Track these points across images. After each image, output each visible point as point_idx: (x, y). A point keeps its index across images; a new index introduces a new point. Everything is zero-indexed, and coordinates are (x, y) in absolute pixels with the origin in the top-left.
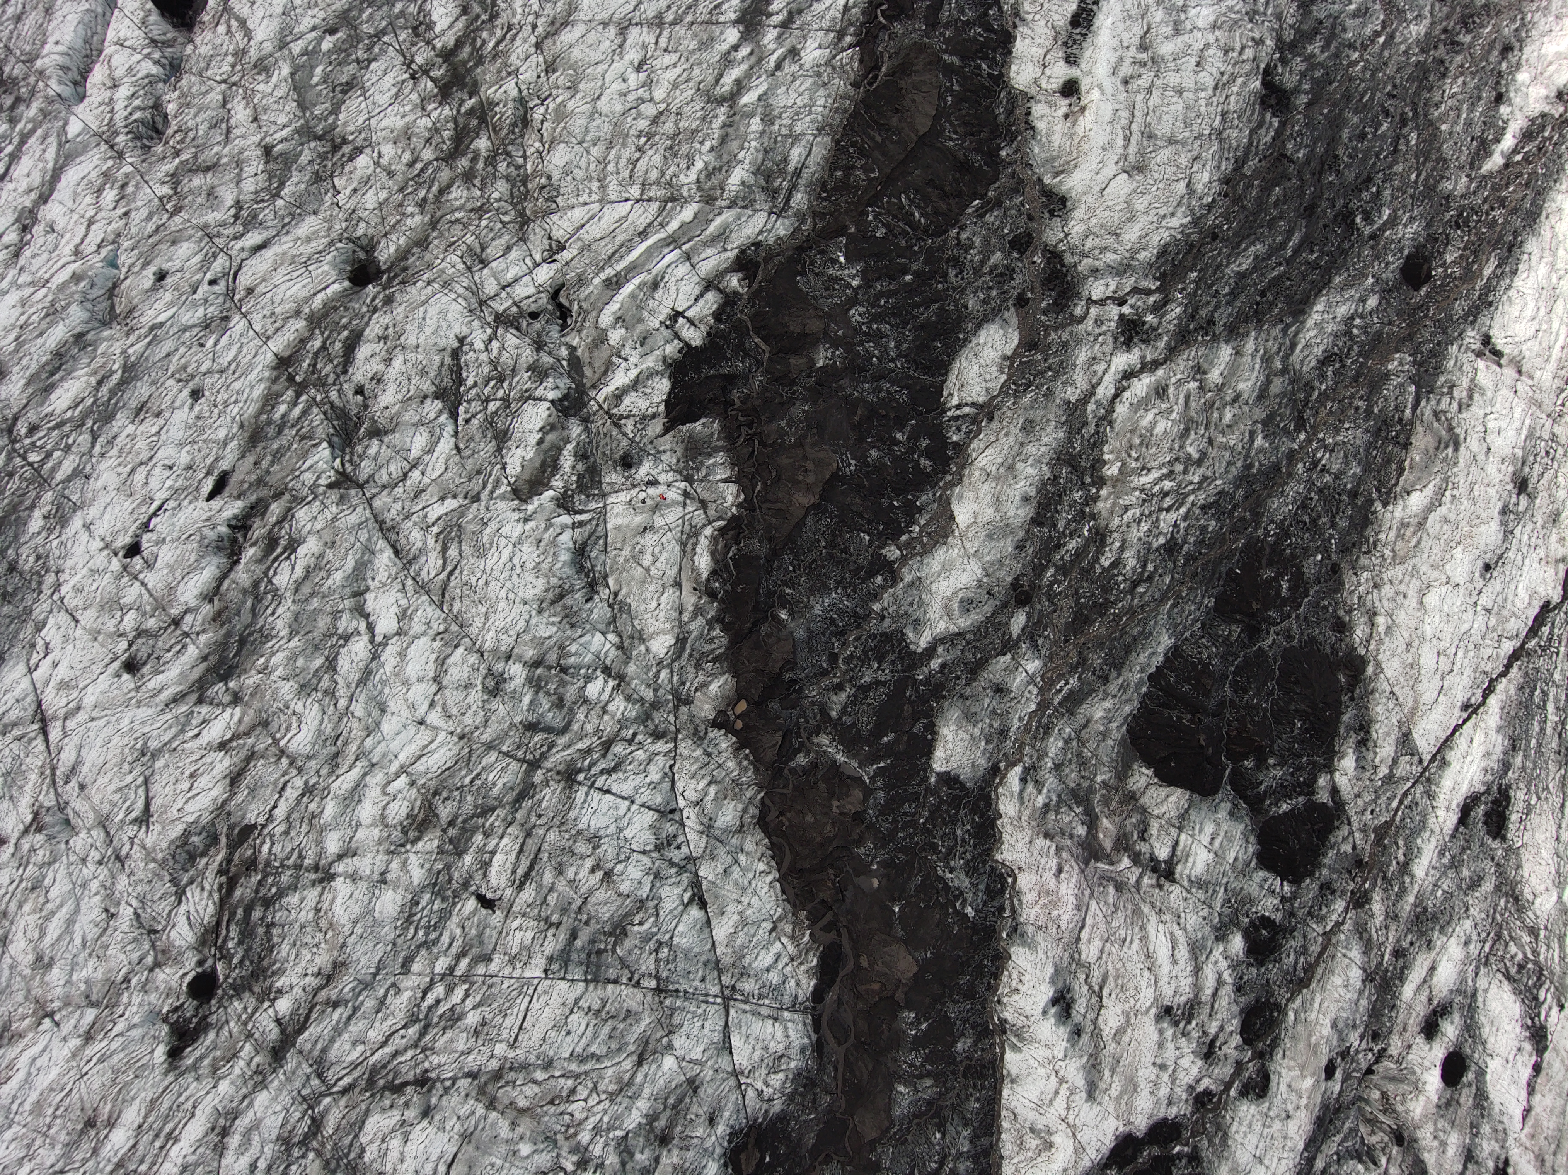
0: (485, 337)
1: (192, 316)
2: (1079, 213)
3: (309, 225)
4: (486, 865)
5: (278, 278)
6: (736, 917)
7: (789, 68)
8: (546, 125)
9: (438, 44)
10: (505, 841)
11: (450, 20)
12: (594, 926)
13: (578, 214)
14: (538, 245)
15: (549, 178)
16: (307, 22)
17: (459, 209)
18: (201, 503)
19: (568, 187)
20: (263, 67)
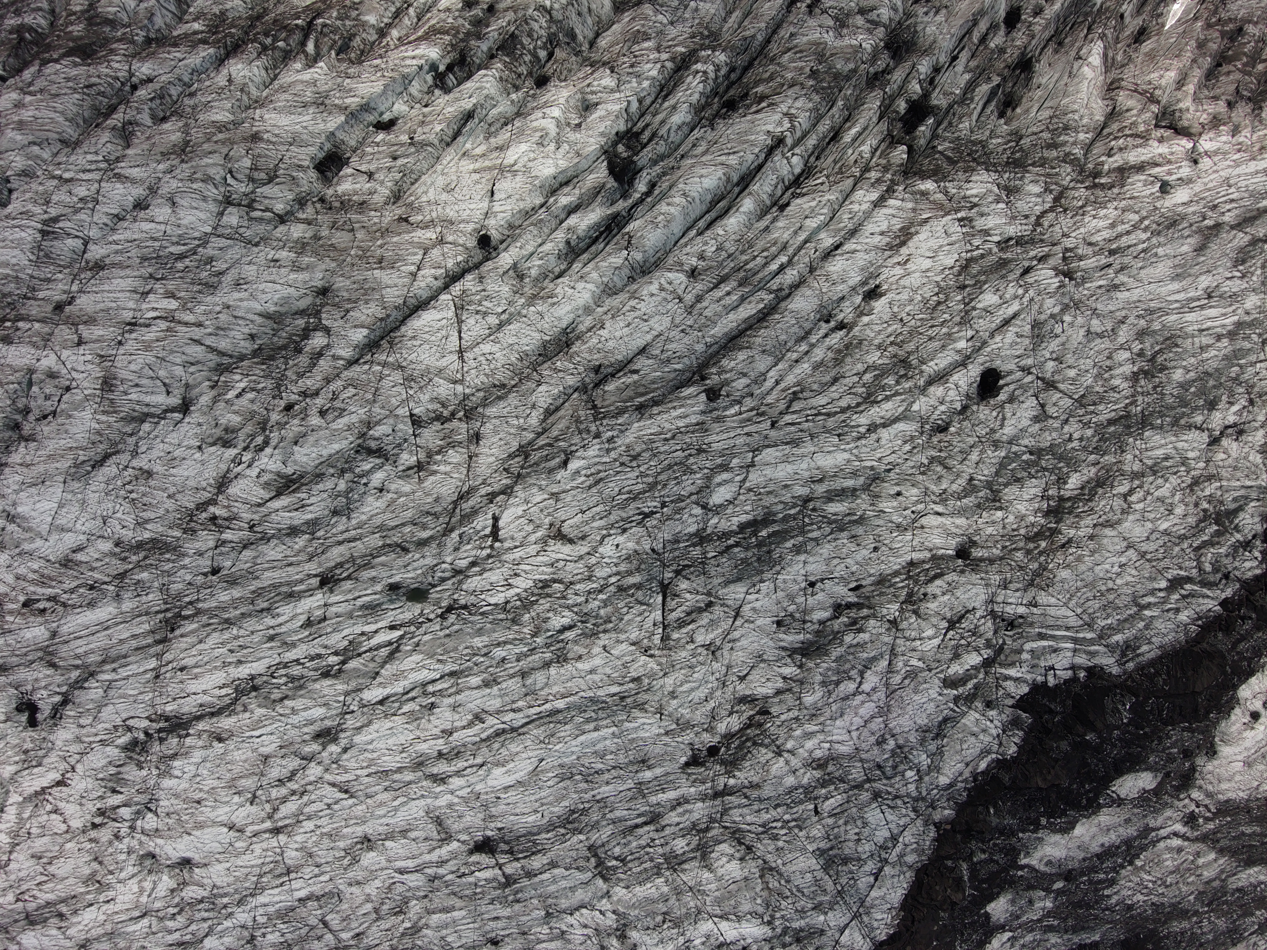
0: (982, 614)
1: (897, 519)
2: (1216, 762)
3: (961, 521)
4: (826, 798)
5: (936, 531)
6: (883, 893)
7: (1171, 614)
8: (1071, 557)
9: (1062, 493)
10: (839, 796)
11: (1074, 487)
12: (839, 851)
13: (1053, 600)
14: (1028, 597)
15: (1054, 577)
16: (1025, 442)
17: (1015, 561)
18: (846, 589)
19: (1058, 586)
20: (996, 445)
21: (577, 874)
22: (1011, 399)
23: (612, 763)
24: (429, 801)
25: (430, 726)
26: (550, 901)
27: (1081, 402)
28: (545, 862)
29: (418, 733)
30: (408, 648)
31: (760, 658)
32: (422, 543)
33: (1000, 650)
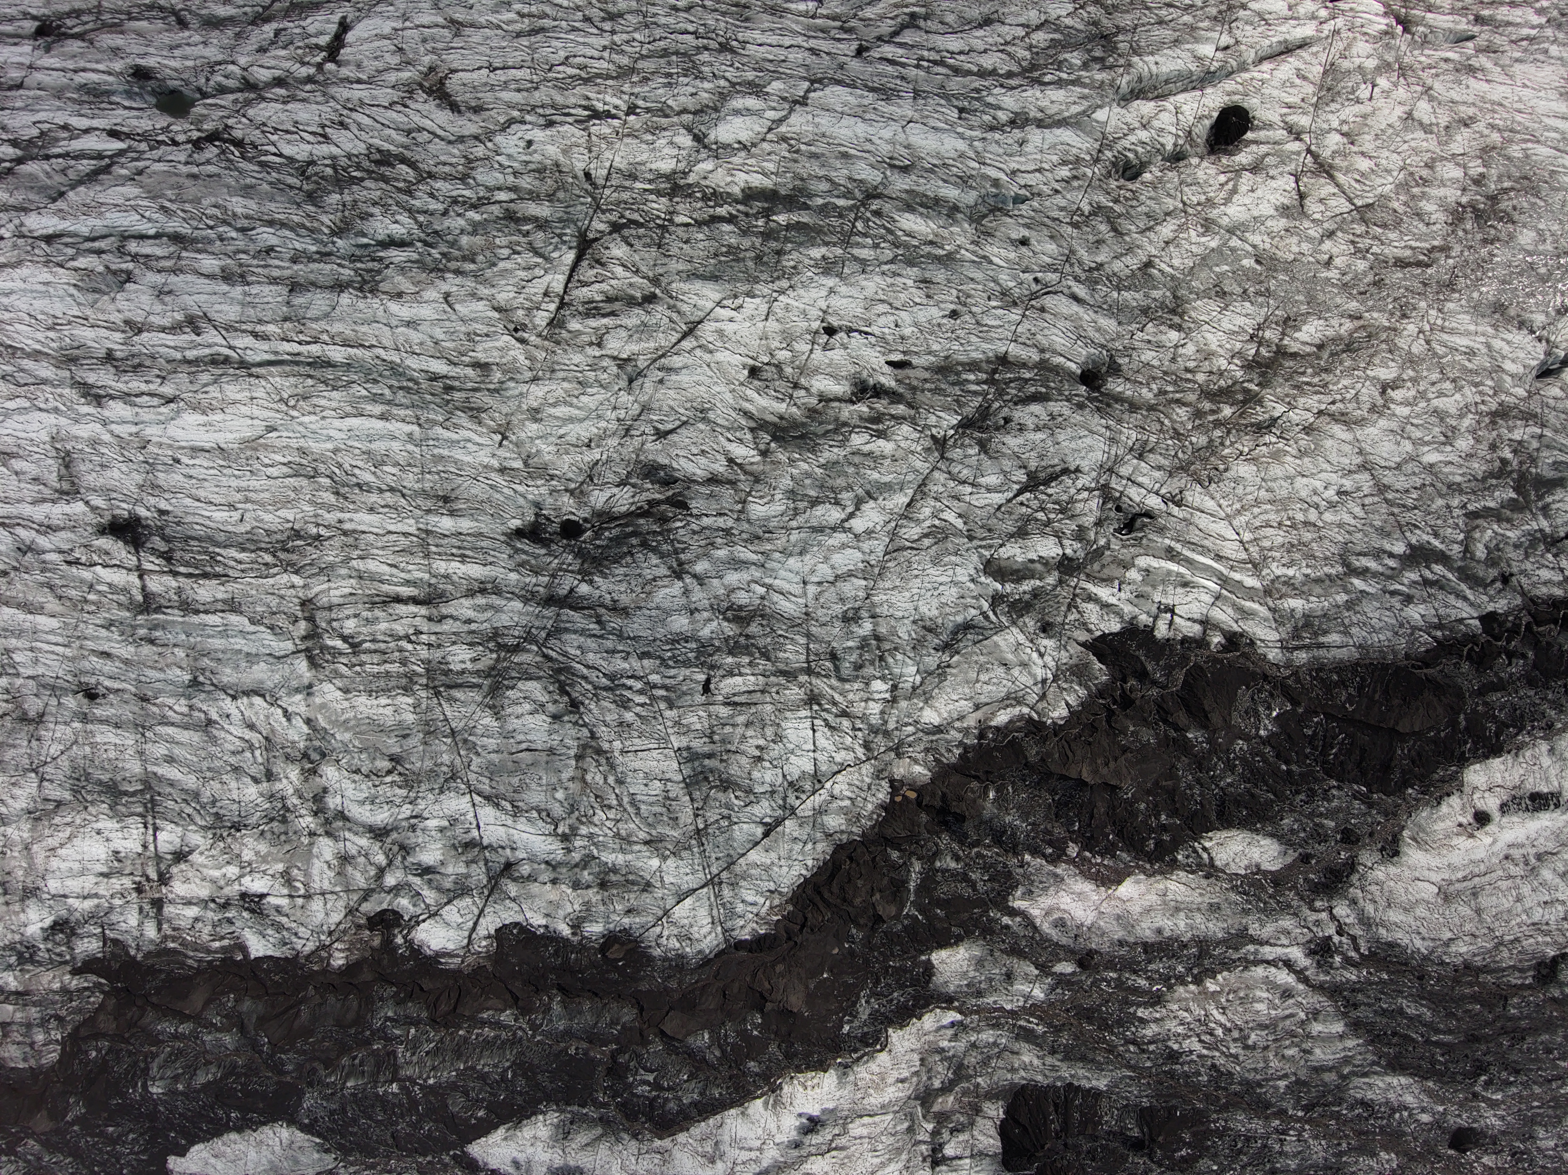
0: (1087, 485)
1: (1006, 280)
2: (1392, 870)
3: (1108, 323)
4: (731, 674)
5: (1061, 324)
6: (769, 862)
7: (1396, 602)
8: (1264, 448)
9: (1285, 342)
10: (752, 678)
11: (1309, 340)
12: (721, 767)
13: (1210, 504)
14: (1172, 486)
15: (1226, 470)
16: (1256, 239)
17: (1171, 420)
18: (882, 360)
19: (1227, 486)
20: (1208, 226)
21: (267, 636)
22: (1255, 168)
23: (389, 479)
24: (63, 421)
25: (112, 307)
26: (206, 662)
27: (1363, 213)
28: (220, 596)
29: (89, 312)
30: (124, 172)
31: (702, 413)
32: (214, 23)
33: (1098, 554)
